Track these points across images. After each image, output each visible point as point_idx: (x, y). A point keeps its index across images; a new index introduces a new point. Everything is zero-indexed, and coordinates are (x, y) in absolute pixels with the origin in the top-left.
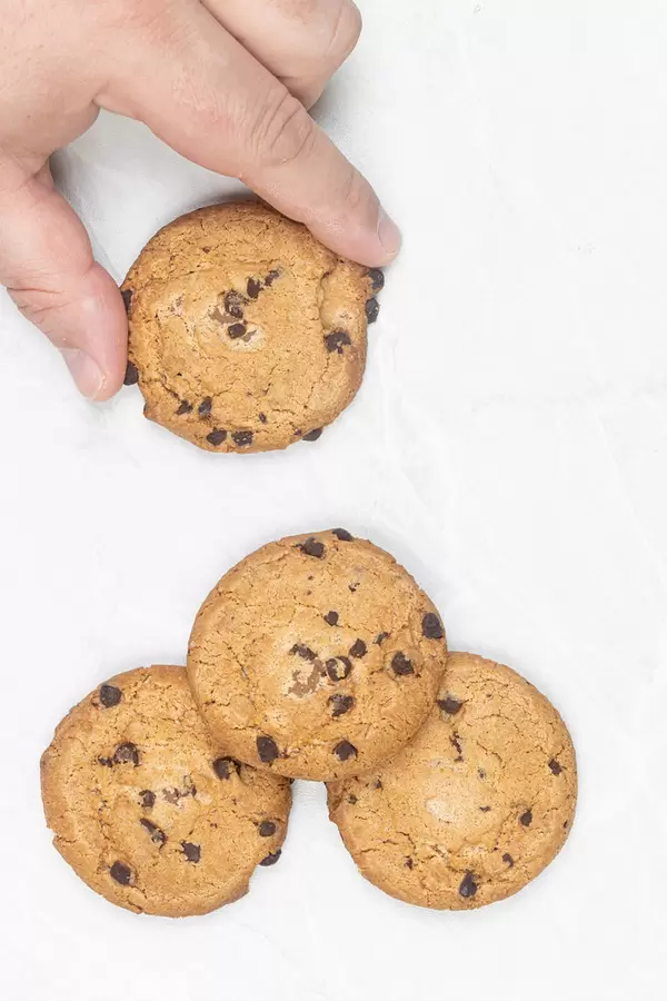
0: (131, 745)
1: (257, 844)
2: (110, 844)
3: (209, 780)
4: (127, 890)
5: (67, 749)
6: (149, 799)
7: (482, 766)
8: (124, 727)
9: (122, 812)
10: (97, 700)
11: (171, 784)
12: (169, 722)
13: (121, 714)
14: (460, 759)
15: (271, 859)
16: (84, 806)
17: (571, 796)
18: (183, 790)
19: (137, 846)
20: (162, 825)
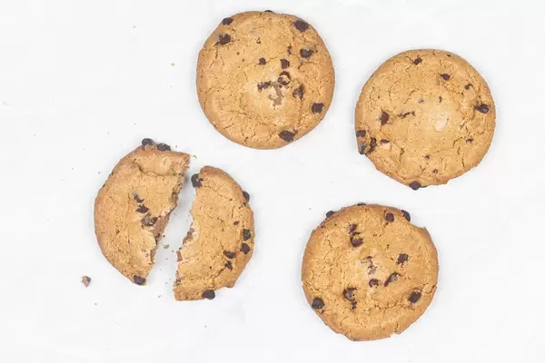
0: (345, 292)
1: (398, 223)
2: (399, 303)
3: (364, 249)
4: (423, 294)
5: (347, 327)
6: (374, 282)
7: (417, 101)
8: (335, 296)
9: (380, 297)
10: (320, 310)
11: (366, 270)
12: (332, 271)
13: (327, 297)
14: (413, 113)
15: (407, 216)
16: (377, 316)
17: (433, 53)
18: (369, 264)
19: (400, 289)
20: (388, 275)
